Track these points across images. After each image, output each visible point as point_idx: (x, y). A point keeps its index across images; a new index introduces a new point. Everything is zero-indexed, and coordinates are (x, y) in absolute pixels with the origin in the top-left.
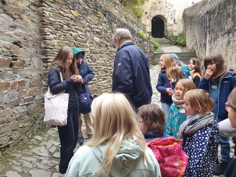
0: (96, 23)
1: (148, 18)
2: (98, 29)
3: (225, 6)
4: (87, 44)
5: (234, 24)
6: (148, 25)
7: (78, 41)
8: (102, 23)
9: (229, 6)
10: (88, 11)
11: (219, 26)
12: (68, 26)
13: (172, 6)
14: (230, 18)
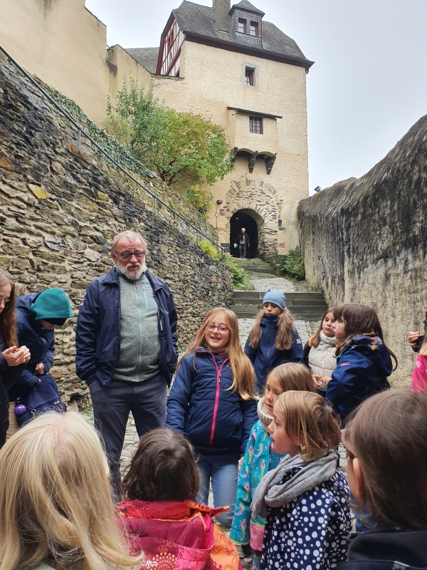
0: (92, 218)
1: (222, 214)
2: (97, 230)
3: (375, 200)
4: (66, 264)
5: (395, 239)
6: (222, 229)
7: (41, 257)
8: (107, 218)
9: (383, 201)
10: (74, 188)
11: (366, 242)
12: (18, 221)
13: (275, 192)
14: (387, 227)
